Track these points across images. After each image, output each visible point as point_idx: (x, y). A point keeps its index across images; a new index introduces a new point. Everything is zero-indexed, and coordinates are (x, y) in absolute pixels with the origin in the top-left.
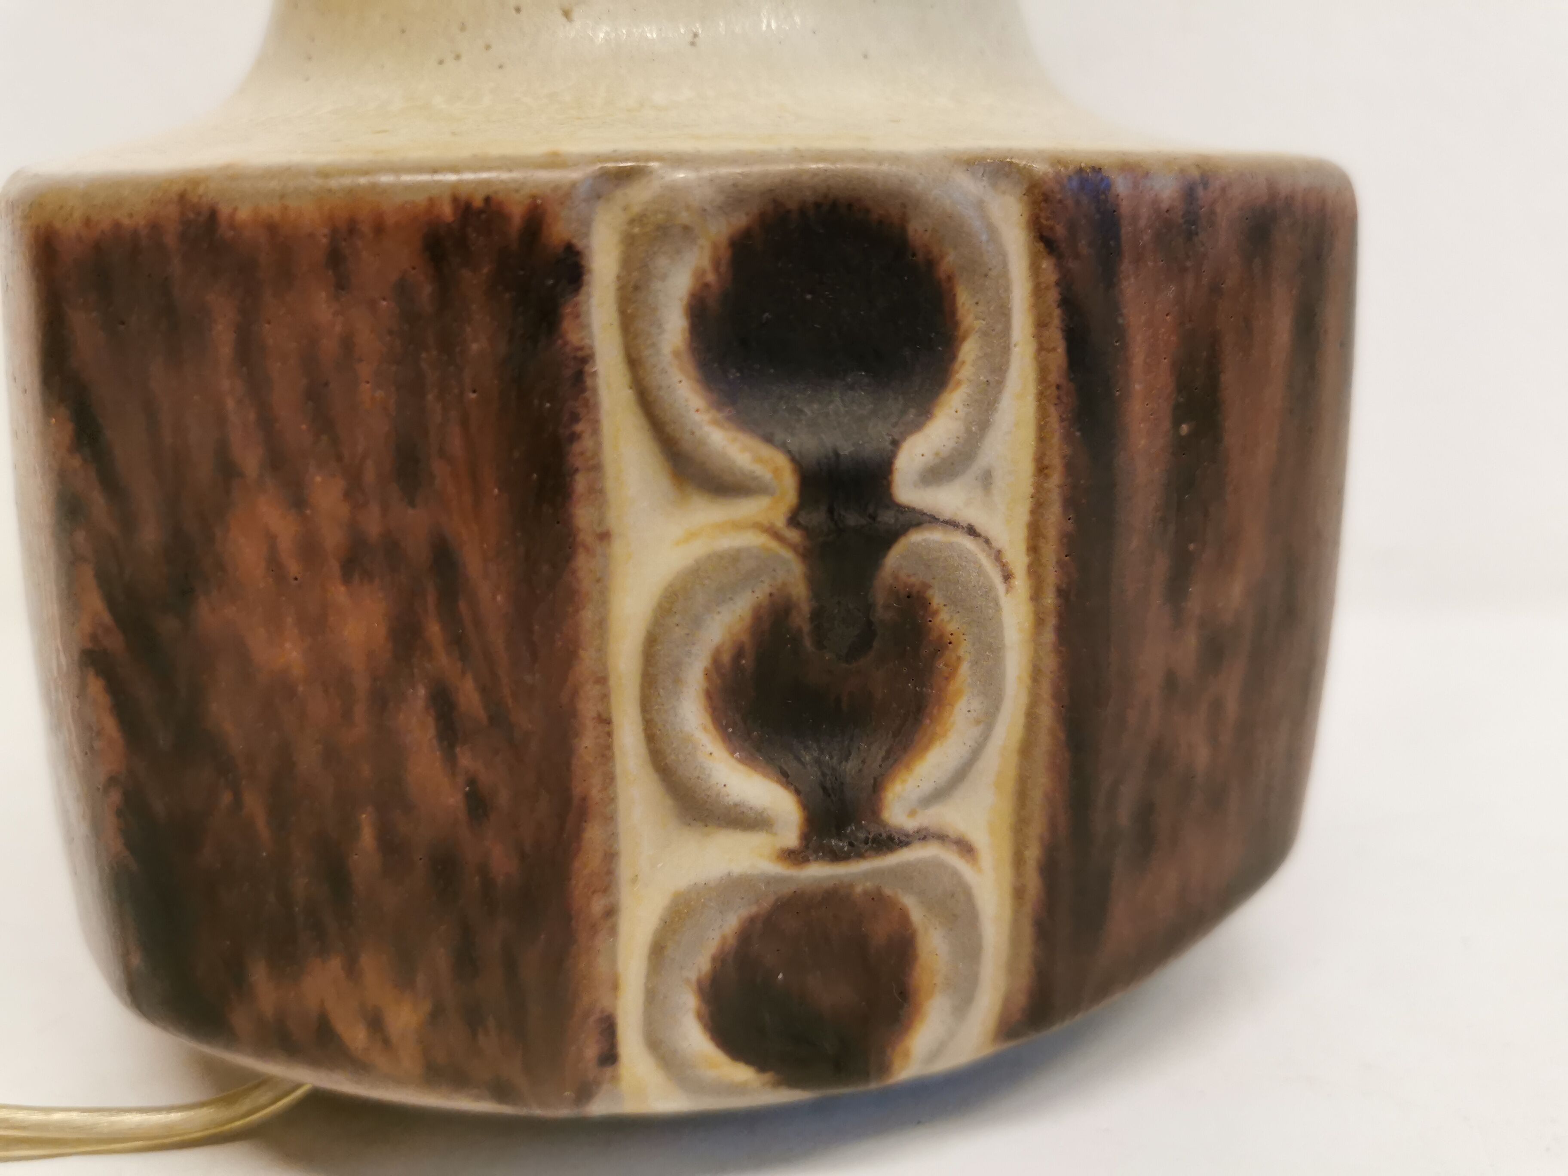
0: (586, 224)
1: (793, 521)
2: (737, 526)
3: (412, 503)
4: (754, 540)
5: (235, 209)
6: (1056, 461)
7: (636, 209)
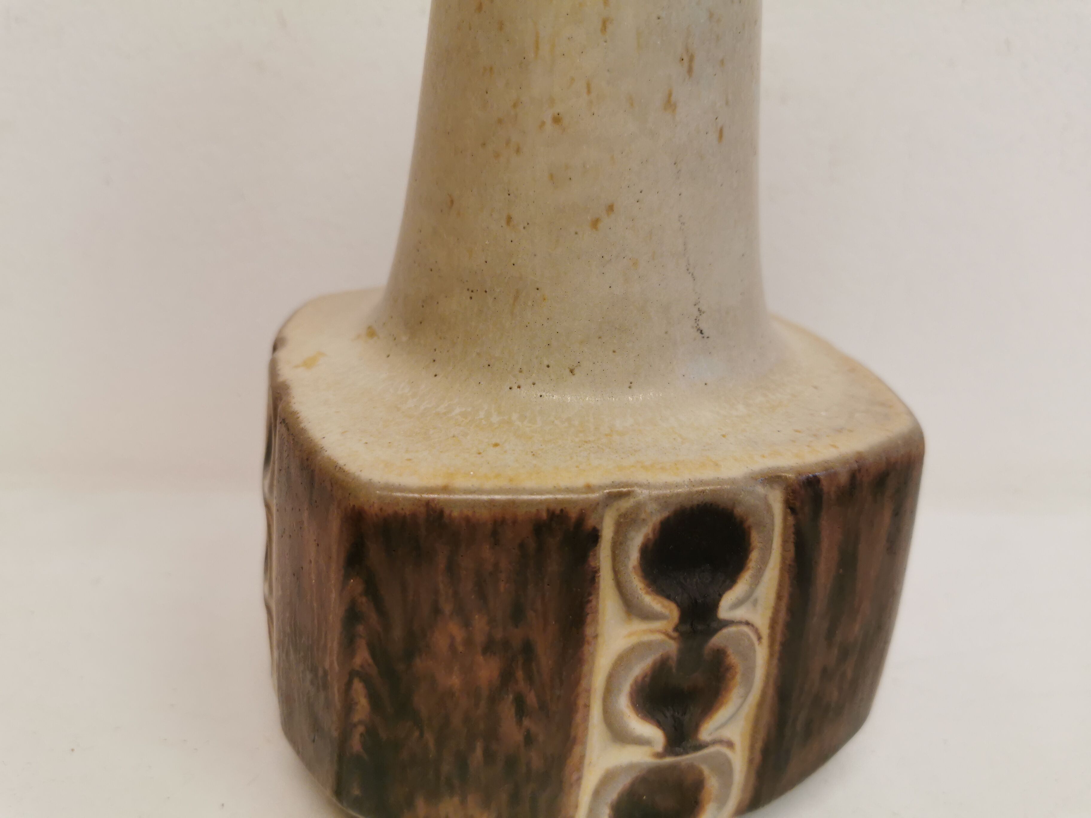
0: (602, 518)
1: (676, 629)
2: (652, 631)
3: (517, 627)
4: (659, 637)
5: (451, 511)
6: (786, 594)
7: (623, 510)
